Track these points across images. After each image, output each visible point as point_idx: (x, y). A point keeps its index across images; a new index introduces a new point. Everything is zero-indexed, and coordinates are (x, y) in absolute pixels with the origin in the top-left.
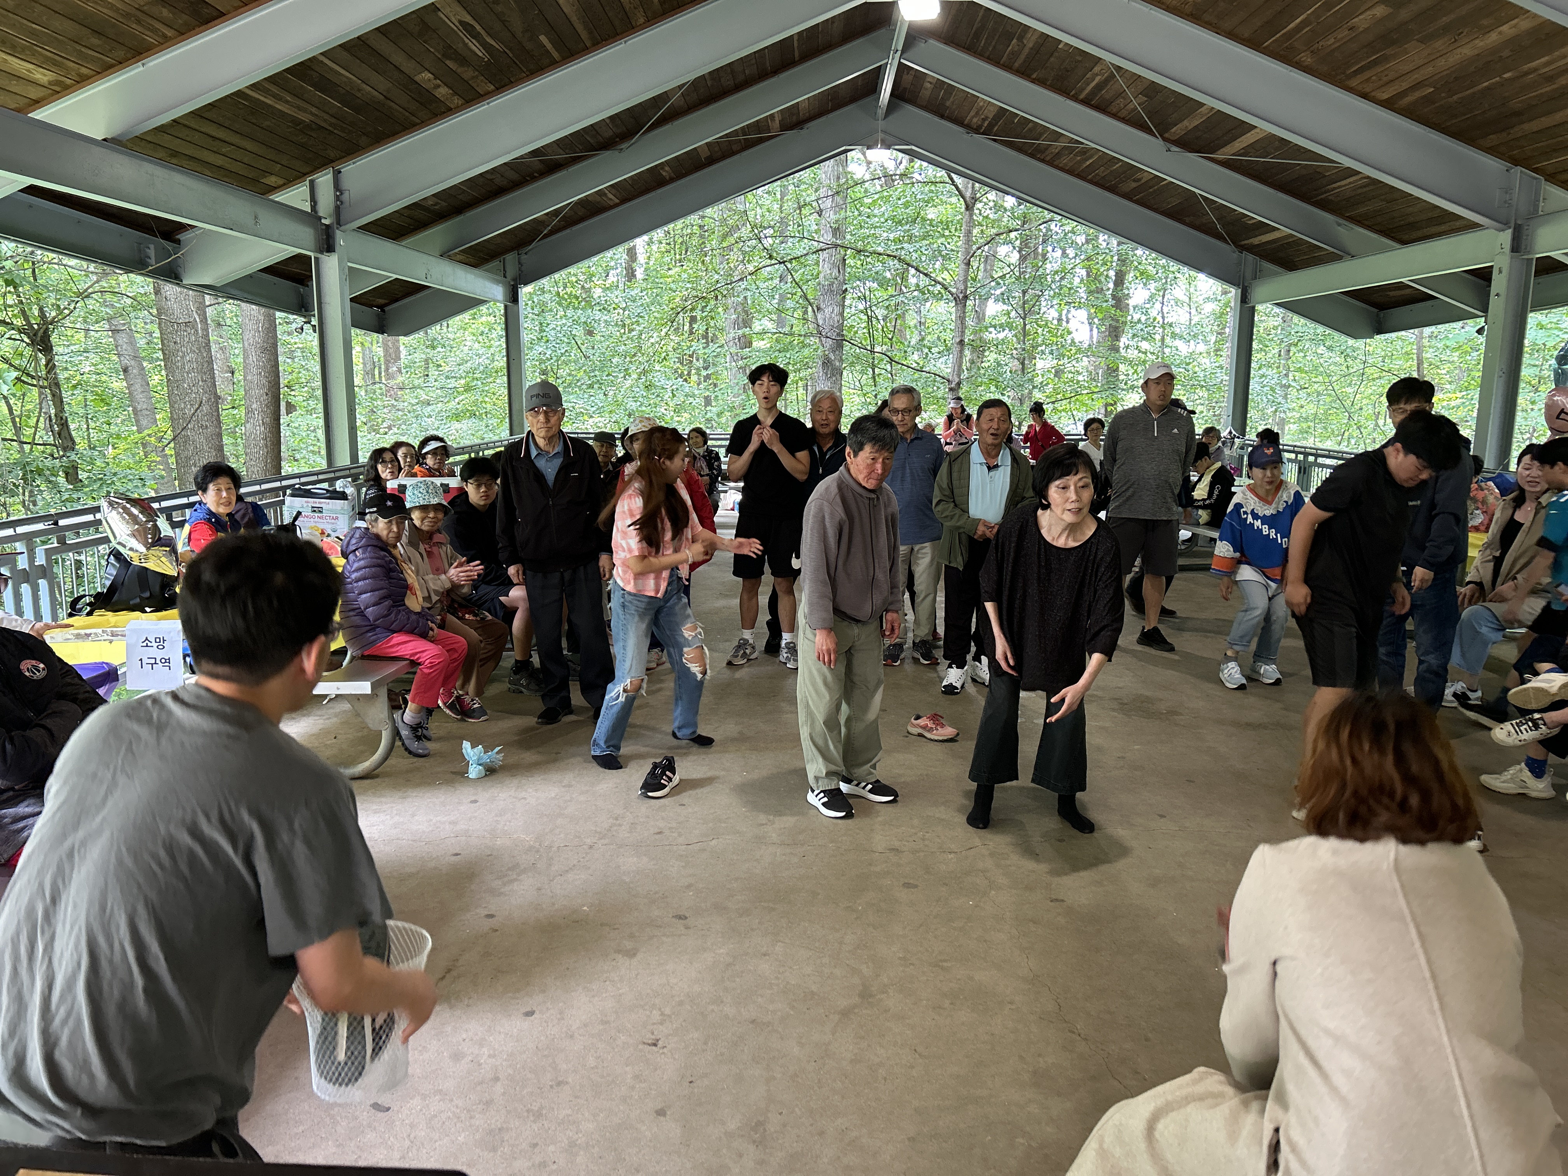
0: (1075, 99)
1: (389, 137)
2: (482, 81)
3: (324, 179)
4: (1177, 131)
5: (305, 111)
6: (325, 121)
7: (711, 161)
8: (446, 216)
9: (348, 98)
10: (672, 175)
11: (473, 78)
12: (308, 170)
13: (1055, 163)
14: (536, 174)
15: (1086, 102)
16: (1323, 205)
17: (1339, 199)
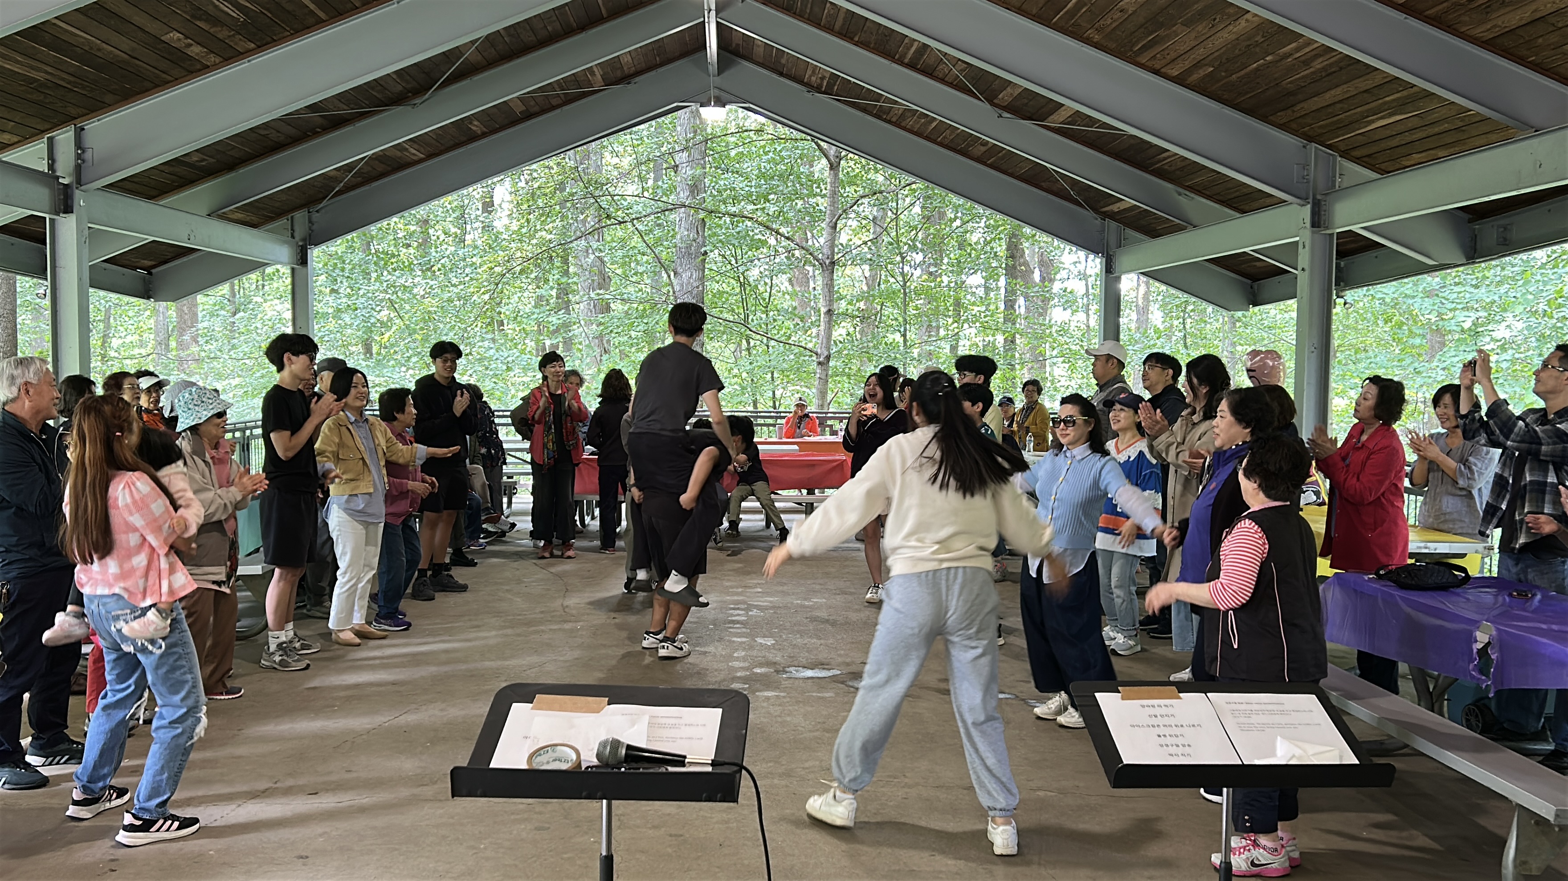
0: (900, 62)
1: (139, 94)
2: (240, 40)
3: (65, 137)
4: (1005, 96)
5: (38, 70)
6: (63, 79)
7: (528, 116)
8: (217, 173)
9: (87, 57)
10: (485, 129)
11: (229, 36)
12: (47, 126)
13: (903, 124)
14: (319, 130)
15: (912, 66)
16: (1160, 174)
17: (1173, 168)
